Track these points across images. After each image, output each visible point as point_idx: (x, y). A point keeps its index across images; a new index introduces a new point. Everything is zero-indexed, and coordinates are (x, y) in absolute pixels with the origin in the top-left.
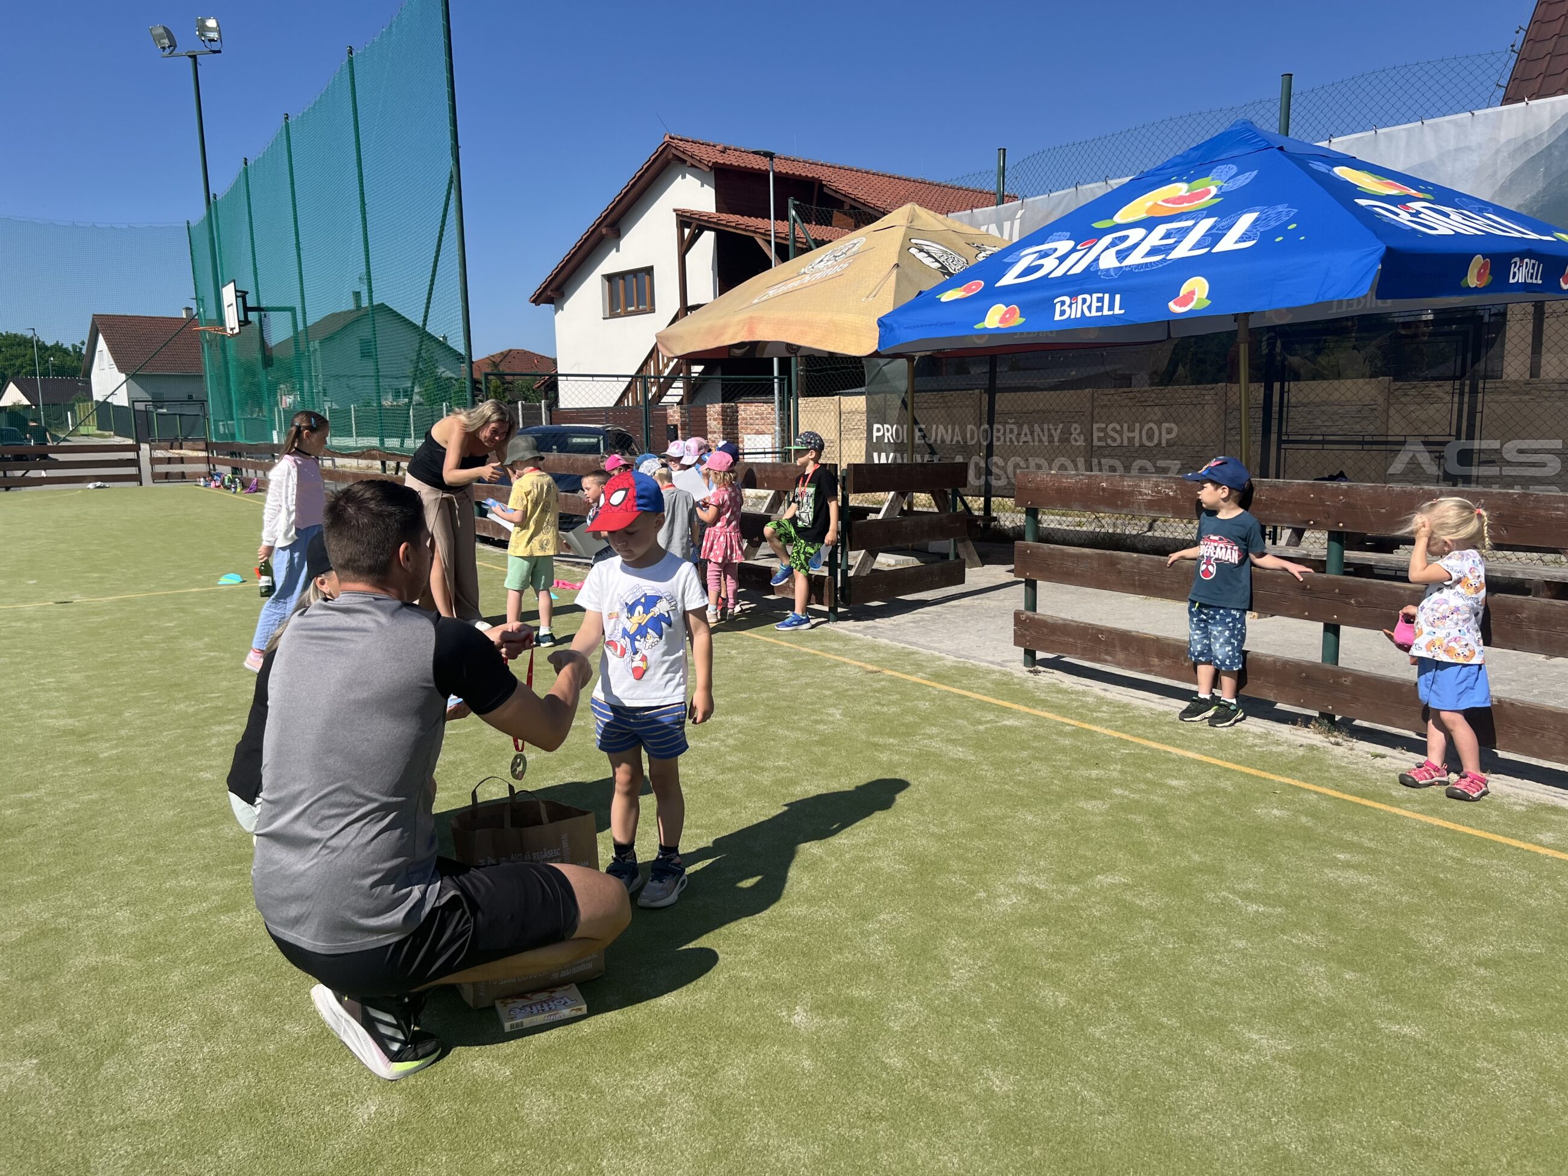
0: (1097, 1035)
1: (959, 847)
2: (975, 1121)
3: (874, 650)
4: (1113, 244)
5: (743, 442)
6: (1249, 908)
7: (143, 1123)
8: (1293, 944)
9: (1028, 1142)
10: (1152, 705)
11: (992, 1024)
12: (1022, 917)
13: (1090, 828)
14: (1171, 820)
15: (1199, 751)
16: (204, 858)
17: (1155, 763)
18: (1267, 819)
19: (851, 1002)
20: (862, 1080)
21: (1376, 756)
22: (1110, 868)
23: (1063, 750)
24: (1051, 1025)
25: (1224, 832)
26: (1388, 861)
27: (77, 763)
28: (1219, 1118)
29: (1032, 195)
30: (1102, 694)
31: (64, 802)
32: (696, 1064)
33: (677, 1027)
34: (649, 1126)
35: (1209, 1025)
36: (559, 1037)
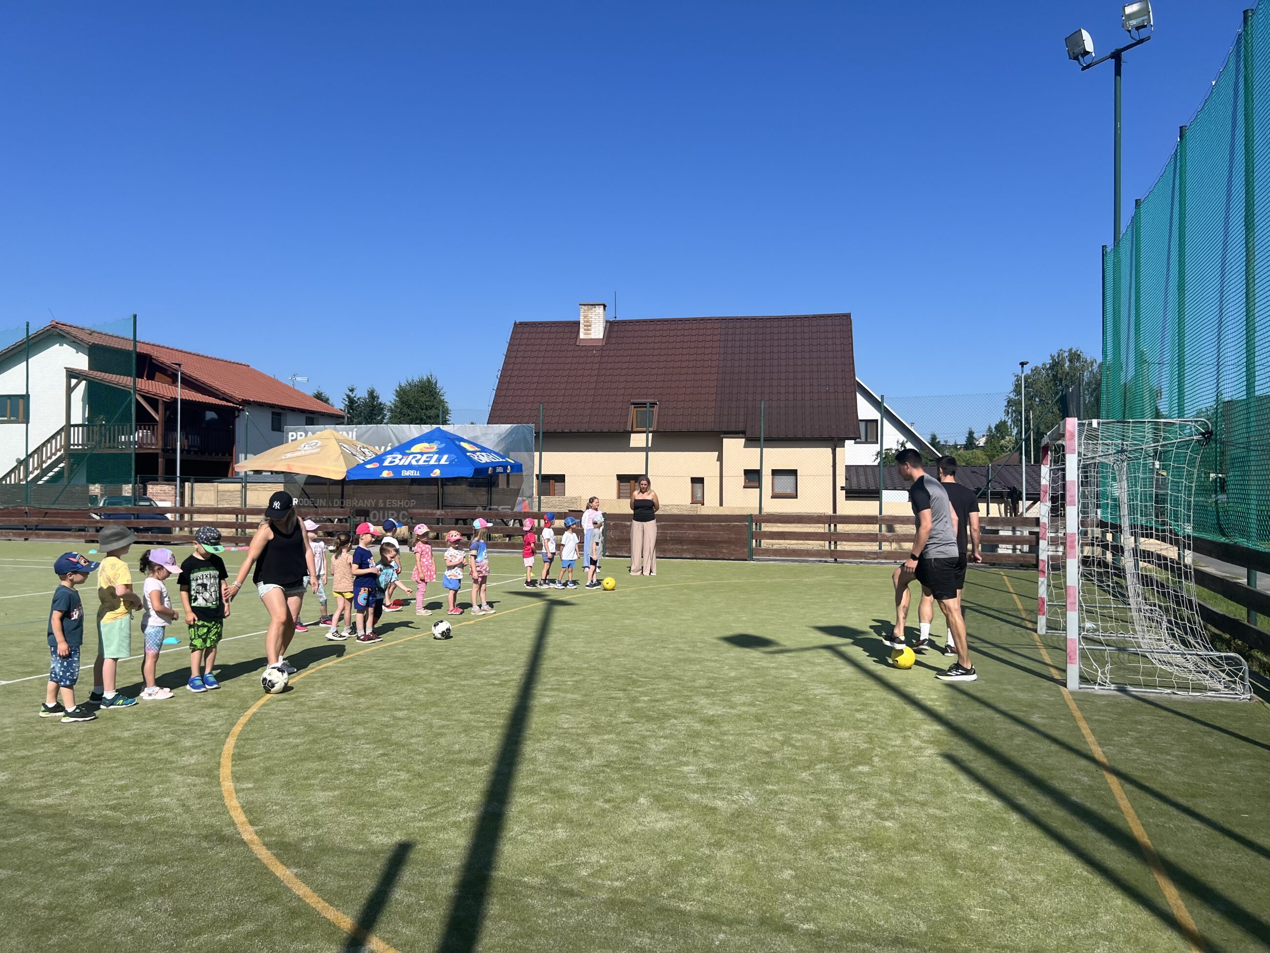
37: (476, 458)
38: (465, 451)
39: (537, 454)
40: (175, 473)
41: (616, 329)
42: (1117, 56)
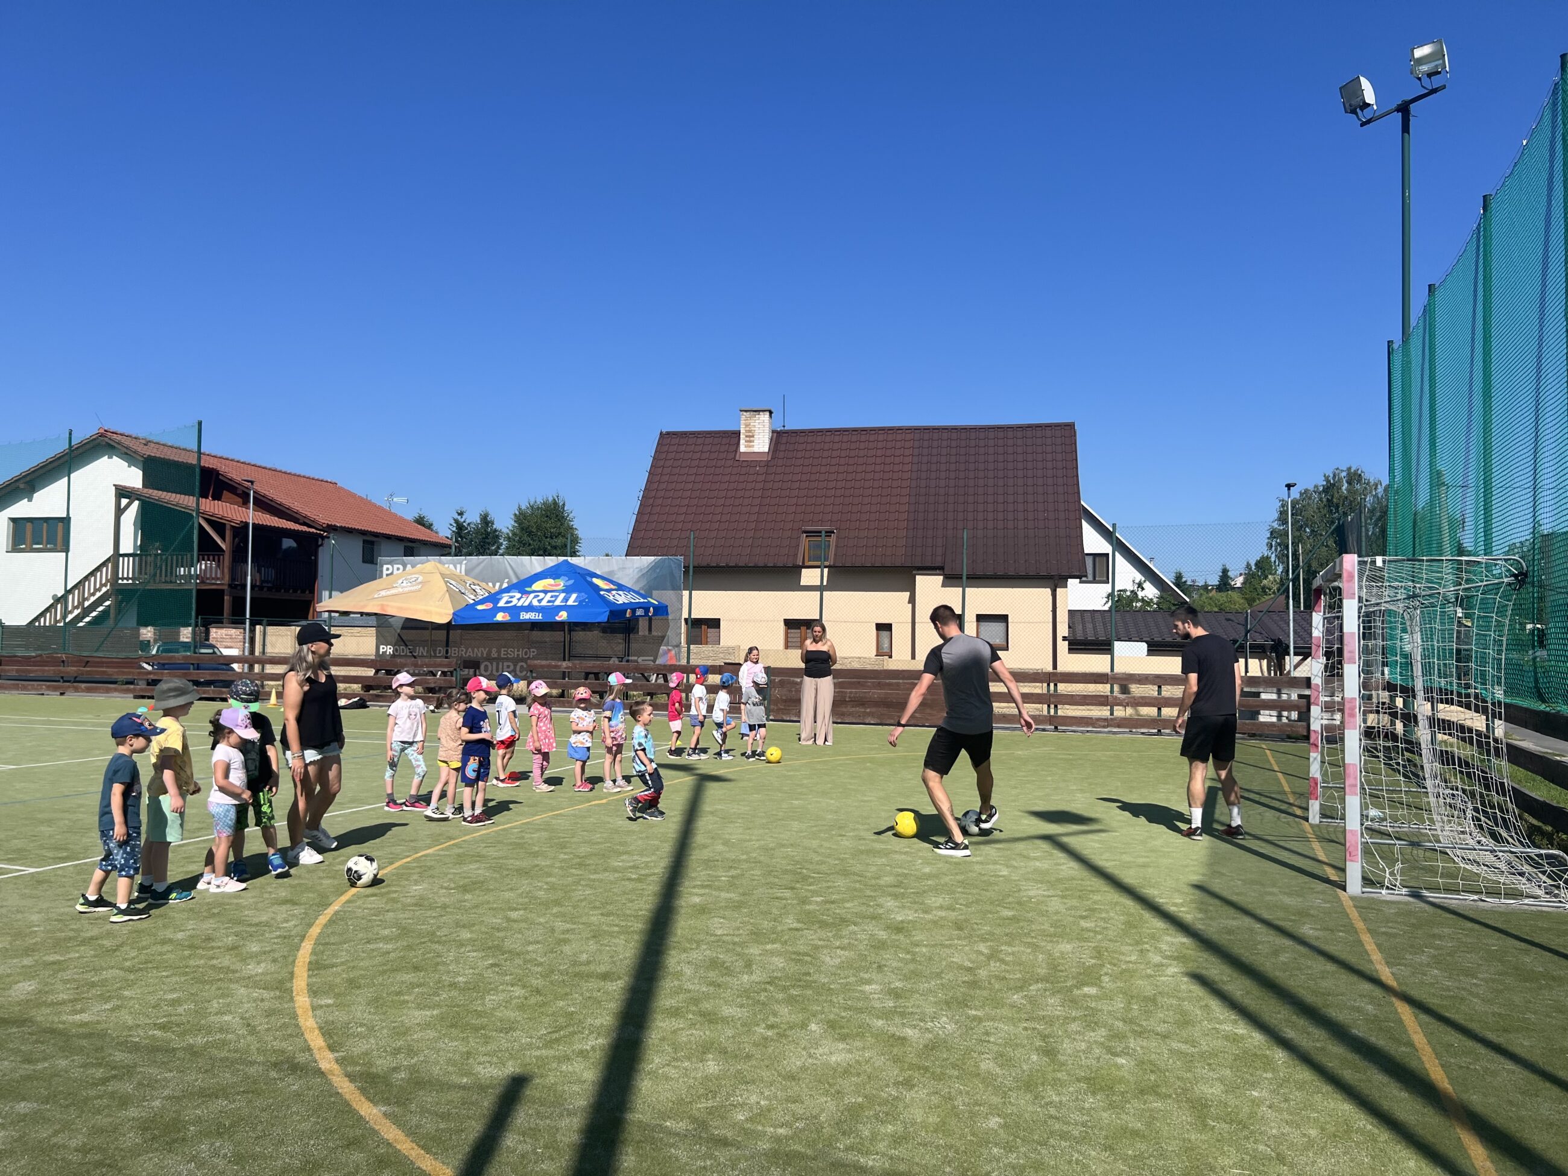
37: (611, 598)
38: (597, 589)
39: (686, 593)
40: (245, 615)
41: (784, 440)
42: (1404, 109)
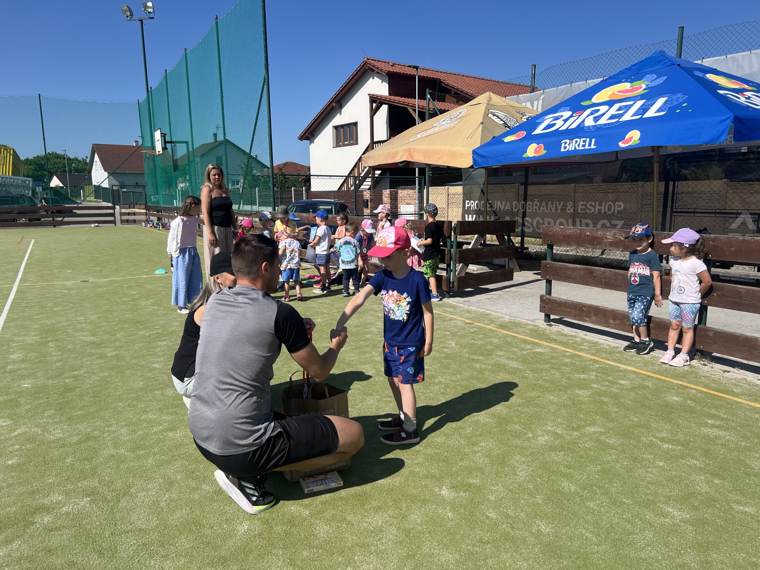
0: (591, 506)
1: (517, 411)
2: (534, 546)
3: (469, 313)
4: (592, 113)
5: (400, 208)
6: (664, 446)
7: (141, 530)
8: (688, 465)
9: (561, 557)
10: (609, 343)
11: (539, 499)
12: (551, 447)
13: (582, 404)
14: (622, 401)
15: (634, 366)
16: (159, 405)
17: (612, 372)
18: (671, 401)
19: (470, 486)
20: (477, 523)
21: (725, 371)
22: (593, 423)
23: (566, 364)
24: (568, 501)
25: (649, 408)
26: (734, 424)
27: (97, 358)
28: (655, 550)
29: (549, 88)
30: (584, 337)
31: (93, 377)
32: (397, 512)
33: (386, 494)
34: (376, 541)
35: (647, 504)
36: (331, 497)
38: (715, 89)
